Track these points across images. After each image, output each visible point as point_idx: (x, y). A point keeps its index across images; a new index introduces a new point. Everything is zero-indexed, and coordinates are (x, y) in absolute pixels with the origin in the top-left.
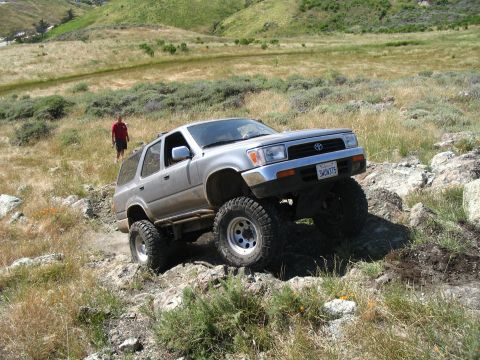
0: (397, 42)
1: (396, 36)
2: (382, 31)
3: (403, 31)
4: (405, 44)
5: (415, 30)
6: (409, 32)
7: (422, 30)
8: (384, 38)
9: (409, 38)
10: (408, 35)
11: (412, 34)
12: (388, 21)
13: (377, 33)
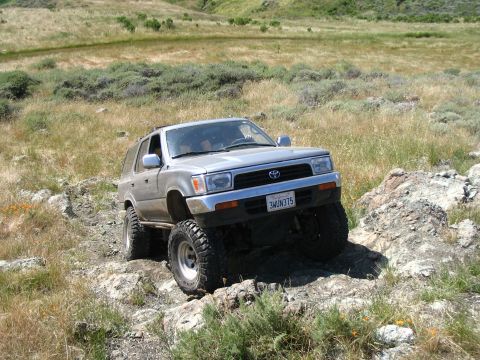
0: (418, 32)
1: (417, 25)
2: (400, 19)
3: (425, 20)
4: (427, 36)
5: (439, 20)
6: (432, 22)
7: (447, 21)
8: (403, 28)
9: (432, 29)
10: (431, 25)
11: (435, 25)
12: (407, 8)
13: (394, 21)
